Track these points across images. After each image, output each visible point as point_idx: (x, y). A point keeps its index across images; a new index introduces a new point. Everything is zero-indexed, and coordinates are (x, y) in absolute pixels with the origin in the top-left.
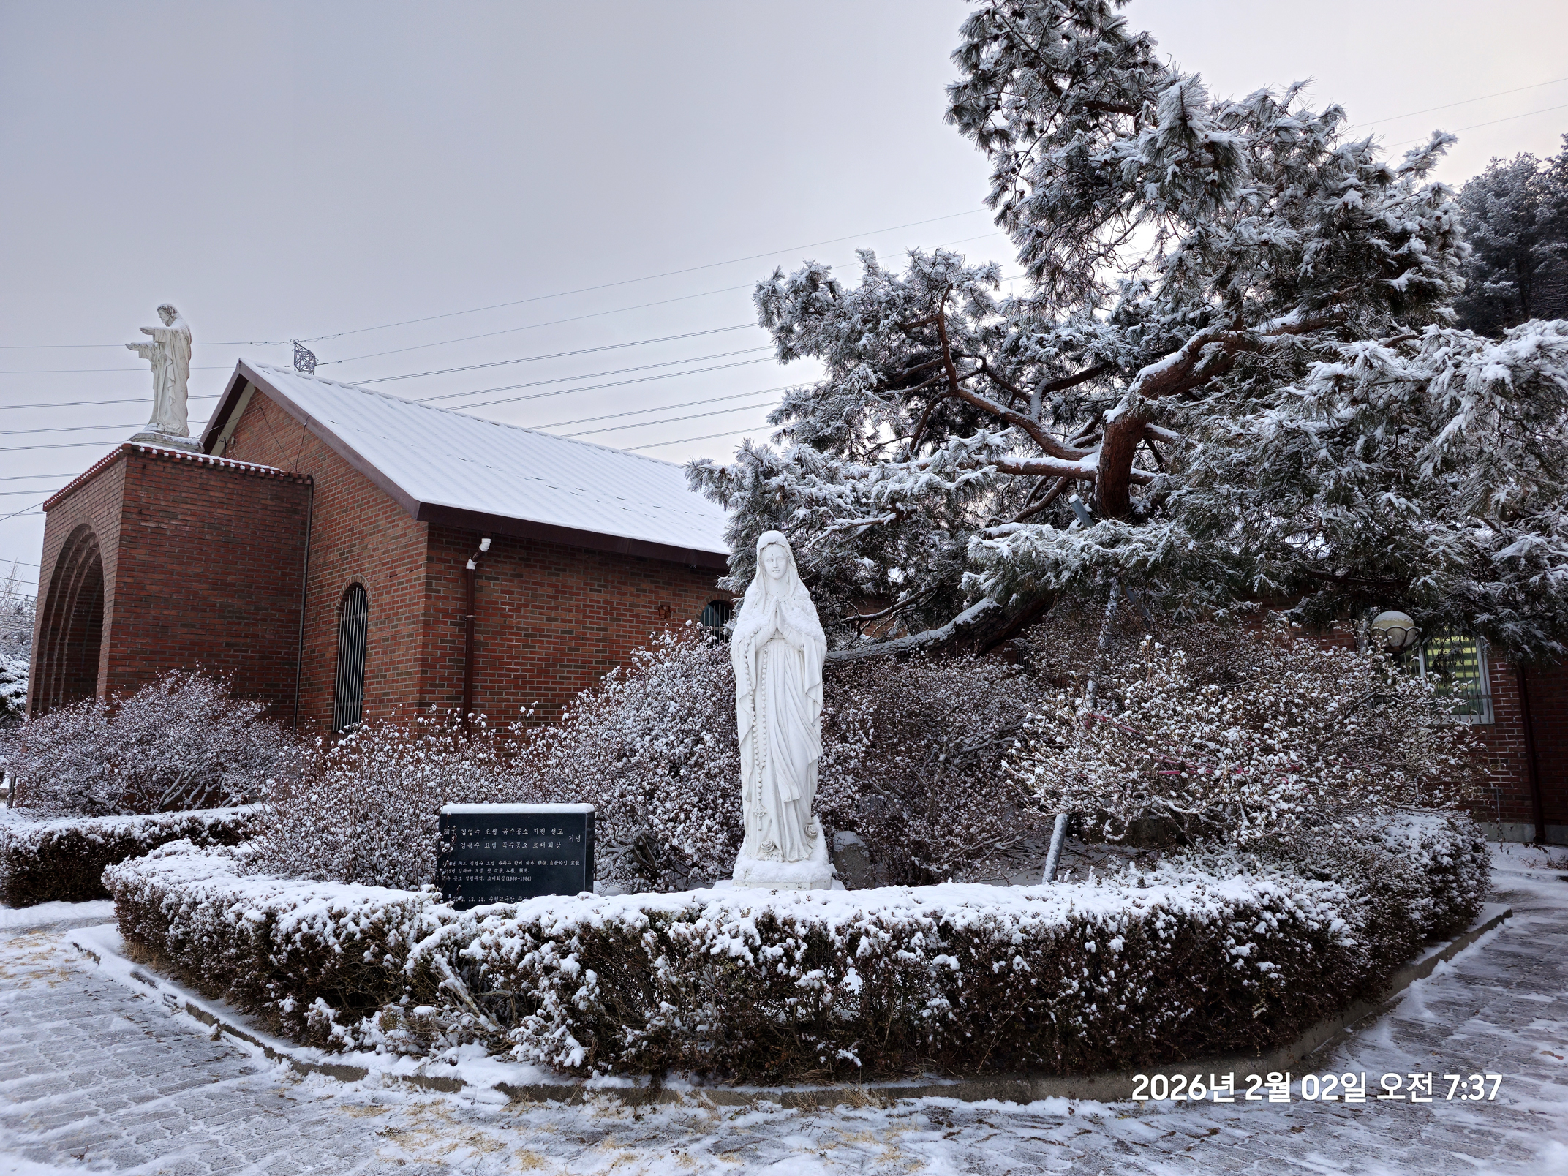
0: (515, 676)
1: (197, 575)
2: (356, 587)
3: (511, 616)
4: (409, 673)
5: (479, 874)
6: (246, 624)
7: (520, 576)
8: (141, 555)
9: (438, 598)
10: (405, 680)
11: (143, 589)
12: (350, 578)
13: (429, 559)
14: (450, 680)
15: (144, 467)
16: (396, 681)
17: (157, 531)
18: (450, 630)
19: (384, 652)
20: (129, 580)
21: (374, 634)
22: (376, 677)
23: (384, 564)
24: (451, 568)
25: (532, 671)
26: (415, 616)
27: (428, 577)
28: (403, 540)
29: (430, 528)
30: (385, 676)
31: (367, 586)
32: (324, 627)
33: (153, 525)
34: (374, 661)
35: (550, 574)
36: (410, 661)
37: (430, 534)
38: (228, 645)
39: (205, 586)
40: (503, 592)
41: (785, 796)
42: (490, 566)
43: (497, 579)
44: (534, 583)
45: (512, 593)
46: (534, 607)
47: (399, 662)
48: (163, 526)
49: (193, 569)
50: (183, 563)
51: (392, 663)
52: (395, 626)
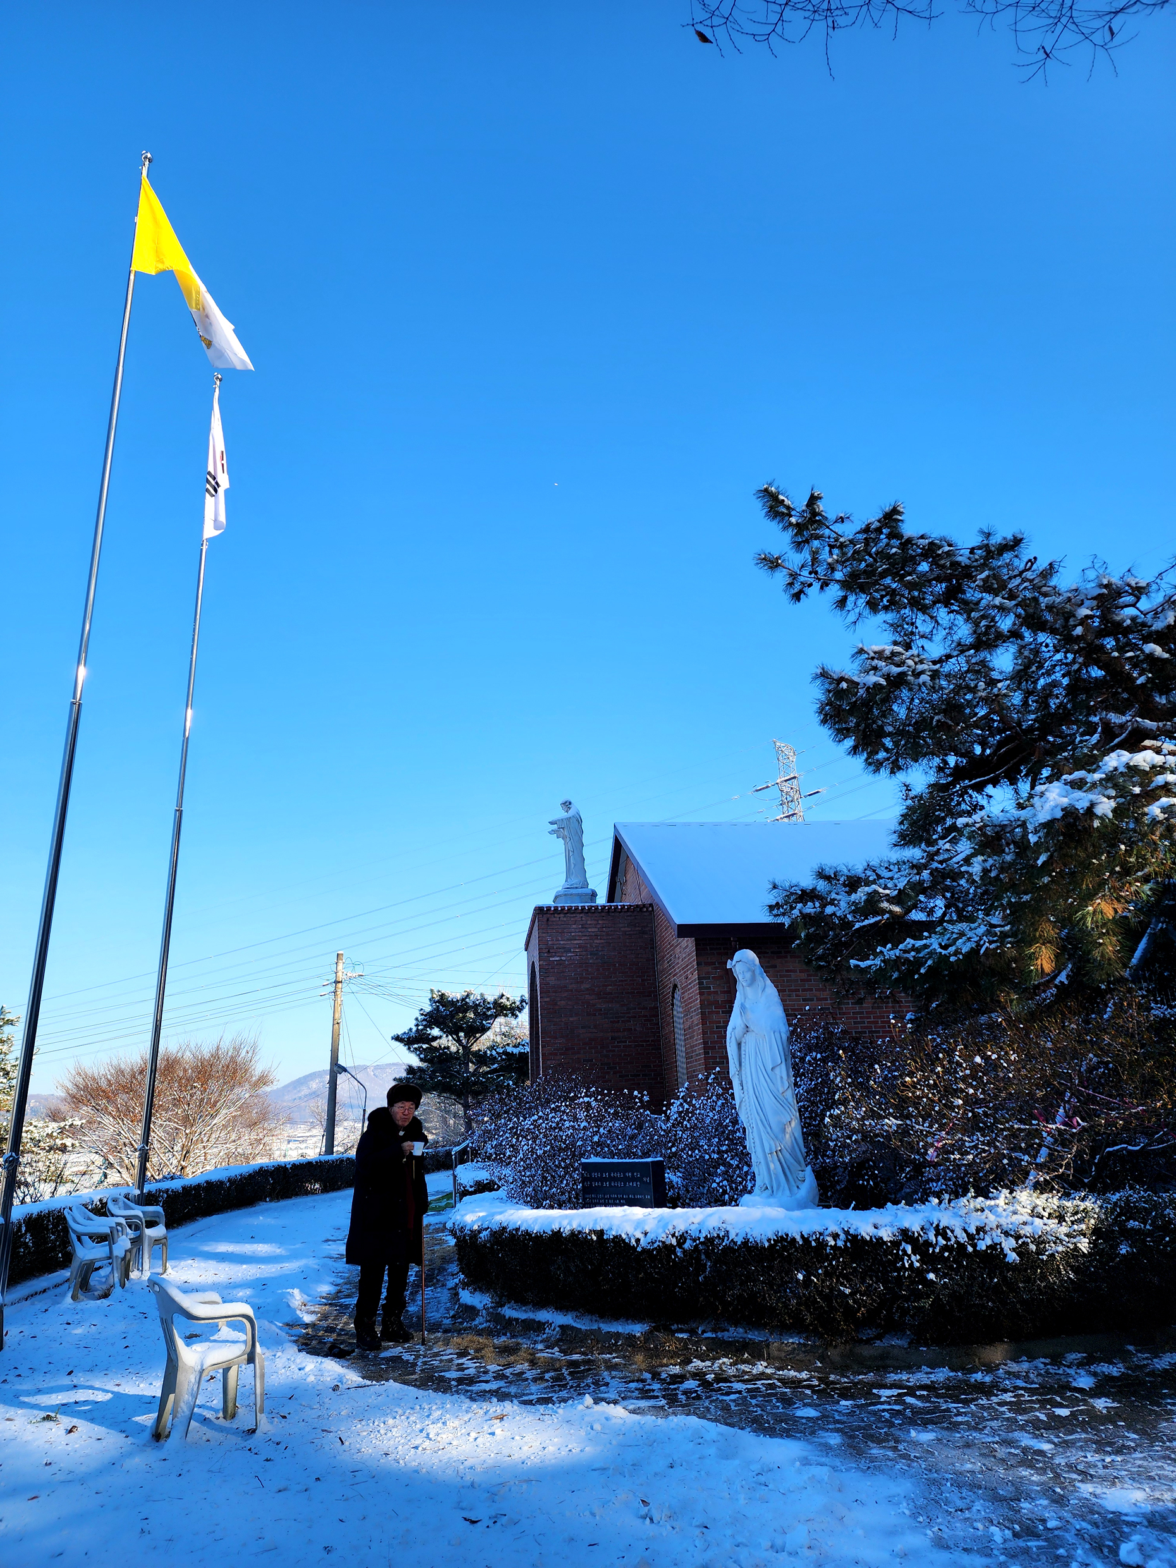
2: (676, 987)
4: (700, 1054)
6: (623, 1022)
8: (552, 980)
9: (709, 993)
10: (699, 1060)
12: (672, 981)
13: (698, 964)
15: (548, 920)
16: (696, 1060)
17: (560, 962)
20: (548, 999)
21: (686, 1024)
22: (689, 1058)
23: (683, 969)
24: (716, 968)
27: (699, 977)
28: (687, 950)
29: (696, 940)
30: (692, 1057)
31: (679, 987)
32: (668, 1019)
34: (687, 1045)
37: (695, 946)
38: (613, 1038)
39: (594, 997)
44: (787, 971)
46: (790, 991)
47: (696, 1045)
48: (563, 958)
49: (584, 986)
50: (578, 983)
51: (694, 1047)
52: (691, 1017)
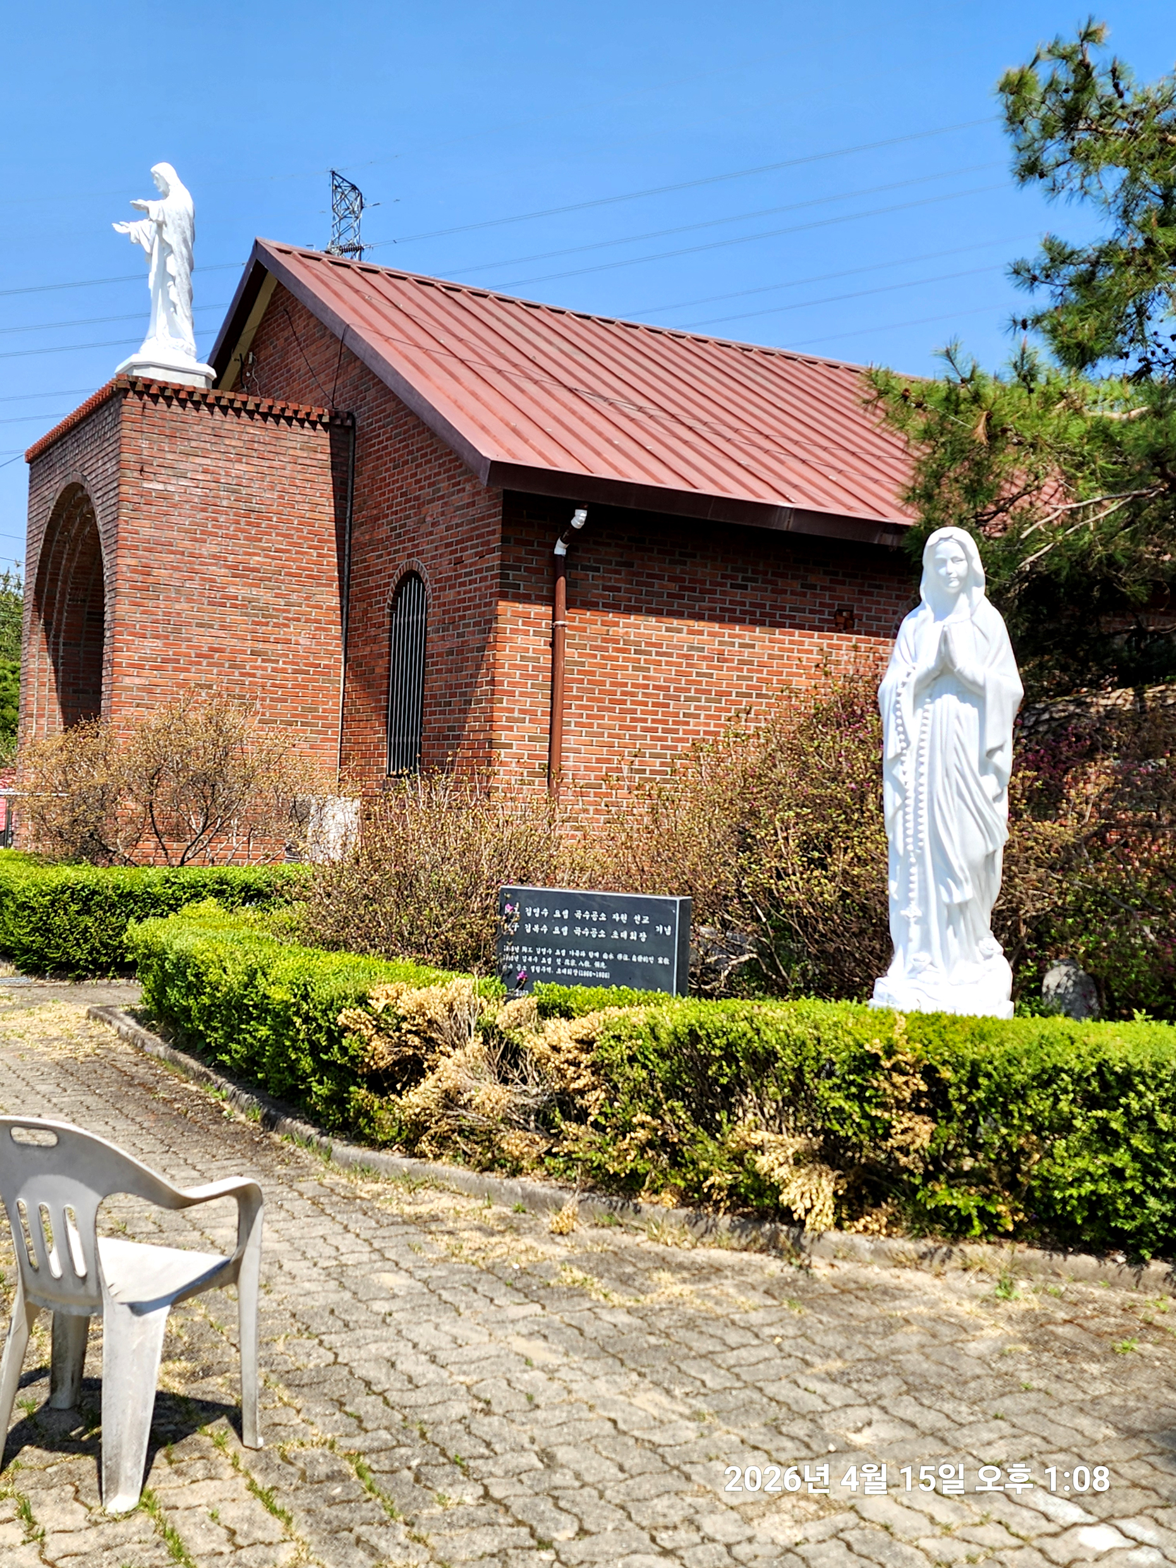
0: (622, 711)
2: (411, 575)
4: (479, 702)
6: (275, 625)
7: (631, 565)
9: (517, 596)
10: (475, 711)
12: (403, 564)
13: (504, 539)
17: (164, 496)
18: (532, 643)
19: (449, 671)
21: (437, 644)
22: (438, 704)
23: (448, 545)
24: (533, 552)
25: (646, 704)
27: (506, 566)
28: (471, 511)
29: (505, 495)
30: (449, 704)
31: (426, 575)
32: (373, 631)
33: (160, 487)
35: (672, 562)
36: (481, 684)
37: (506, 504)
40: (605, 588)
42: (591, 551)
43: (597, 570)
44: (650, 576)
45: (618, 589)
47: (469, 687)
48: (170, 488)
49: (209, 548)
50: (195, 540)
51: (459, 686)
52: (459, 635)
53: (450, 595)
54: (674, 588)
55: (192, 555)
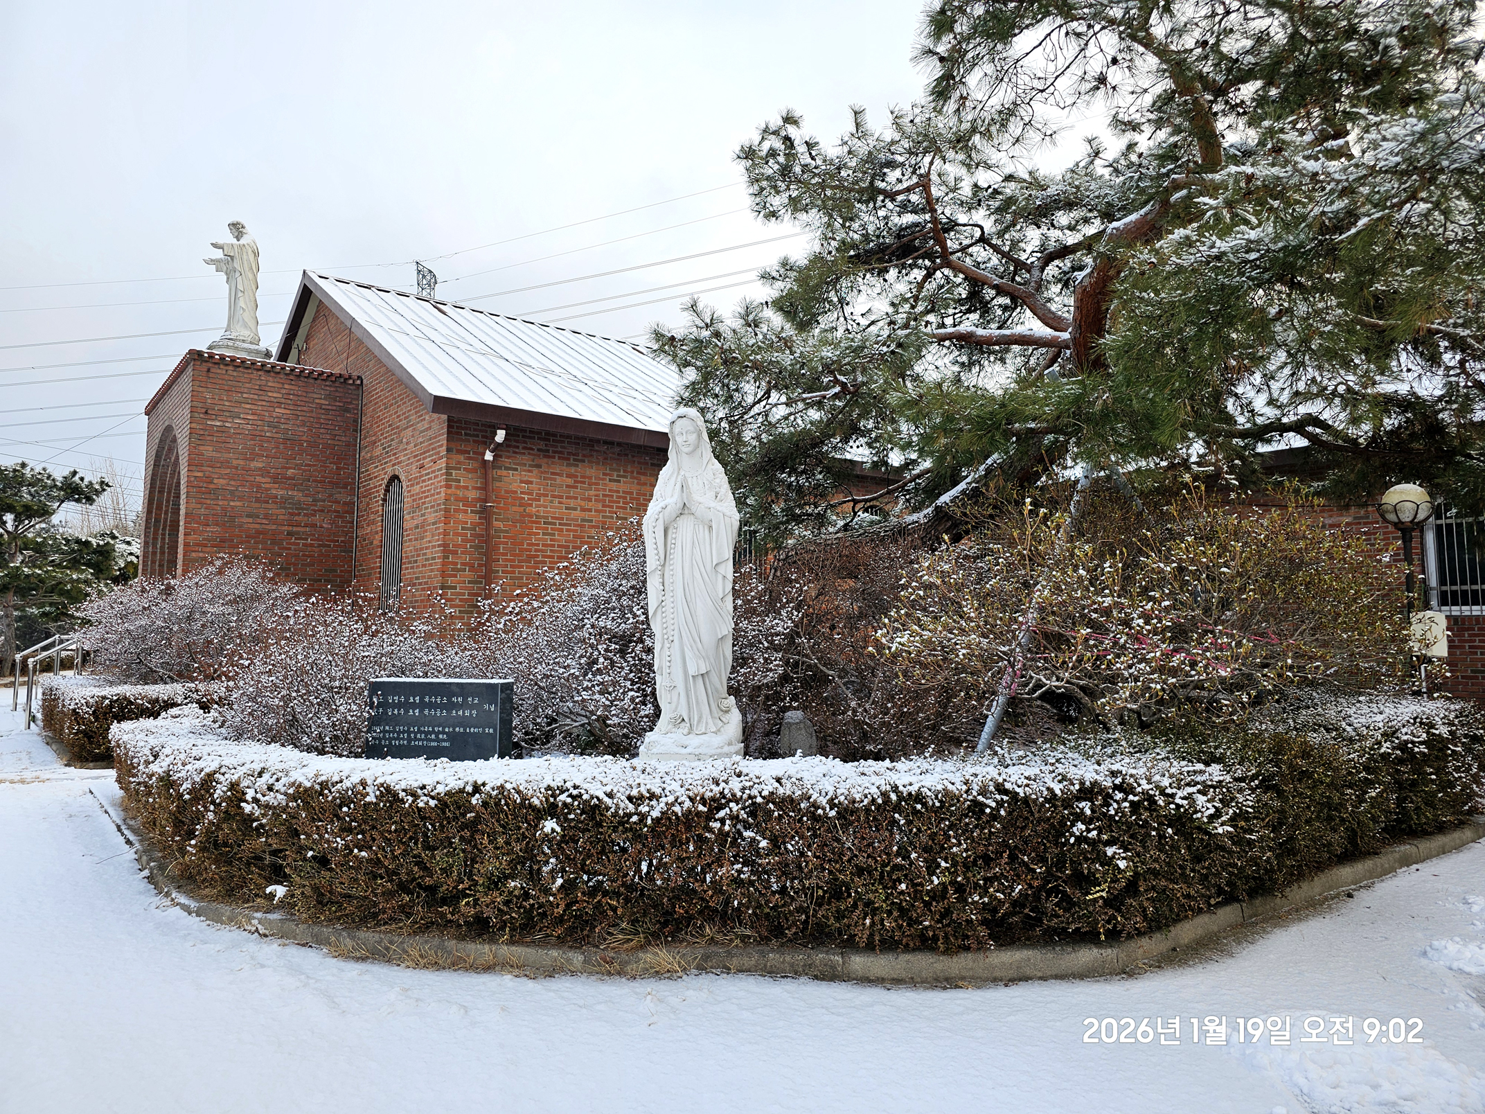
1: (260, 469)
2: (395, 478)
3: (531, 505)
4: (434, 558)
5: (403, 739)
6: (305, 515)
7: (539, 466)
8: (208, 451)
9: (458, 487)
10: (431, 565)
11: (211, 482)
12: (390, 471)
13: (448, 450)
14: (472, 567)
15: (208, 370)
16: (424, 566)
17: (222, 429)
18: (471, 518)
19: (416, 539)
20: (199, 474)
21: (409, 522)
22: (410, 562)
24: (470, 458)
26: (439, 505)
27: (448, 468)
28: (429, 433)
29: (449, 420)
30: (416, 561)
31: (402, 478)
33: (218, 424)
34: (409, 548)
35: (568, 465)
36: (434, 547)
37: (449, 426)
38: (290, 534)
39: (268, 480)
40: (522, 482)
41: (692, 671)
42: (508, 457)
43: (516, 470)
44: (553, 474)
45: (531, 483)
46: (553, 496)
47: (427, 548)
48: (226, 424)
49: (256, 464)
51: (422, 549)
52: (423, 515)
53: (417, 489)
54: (570, 481)
55: (243, 469)
